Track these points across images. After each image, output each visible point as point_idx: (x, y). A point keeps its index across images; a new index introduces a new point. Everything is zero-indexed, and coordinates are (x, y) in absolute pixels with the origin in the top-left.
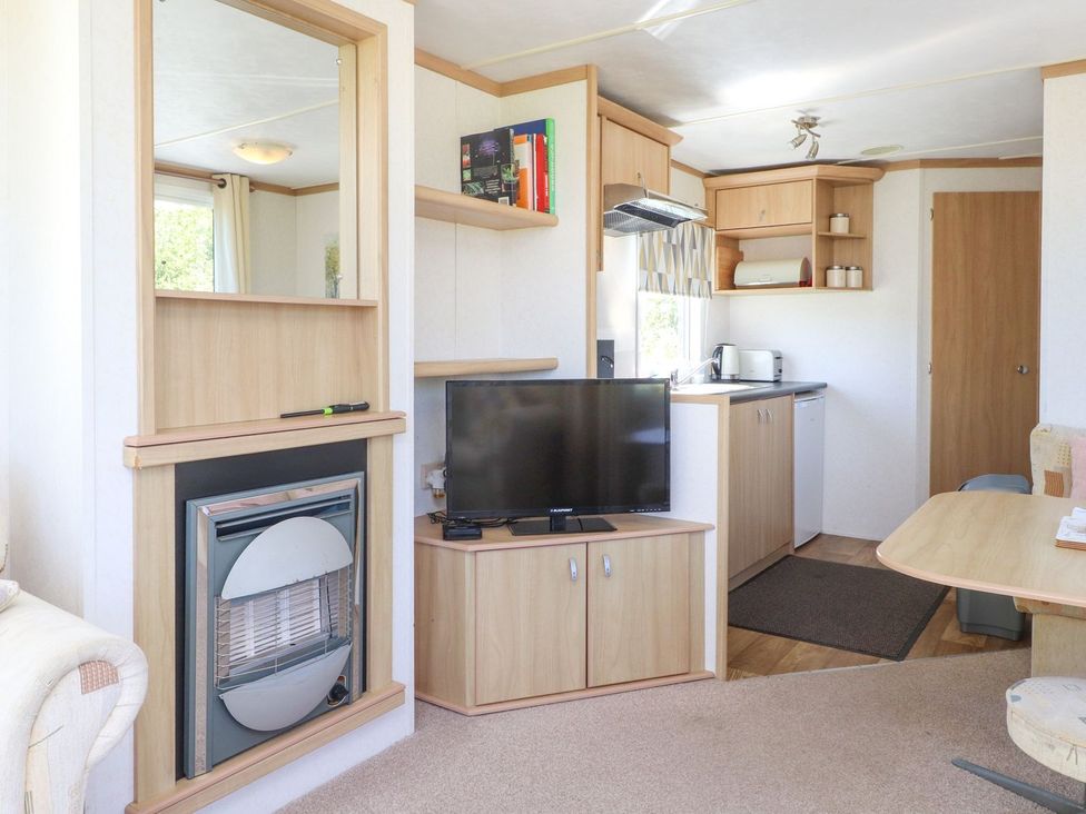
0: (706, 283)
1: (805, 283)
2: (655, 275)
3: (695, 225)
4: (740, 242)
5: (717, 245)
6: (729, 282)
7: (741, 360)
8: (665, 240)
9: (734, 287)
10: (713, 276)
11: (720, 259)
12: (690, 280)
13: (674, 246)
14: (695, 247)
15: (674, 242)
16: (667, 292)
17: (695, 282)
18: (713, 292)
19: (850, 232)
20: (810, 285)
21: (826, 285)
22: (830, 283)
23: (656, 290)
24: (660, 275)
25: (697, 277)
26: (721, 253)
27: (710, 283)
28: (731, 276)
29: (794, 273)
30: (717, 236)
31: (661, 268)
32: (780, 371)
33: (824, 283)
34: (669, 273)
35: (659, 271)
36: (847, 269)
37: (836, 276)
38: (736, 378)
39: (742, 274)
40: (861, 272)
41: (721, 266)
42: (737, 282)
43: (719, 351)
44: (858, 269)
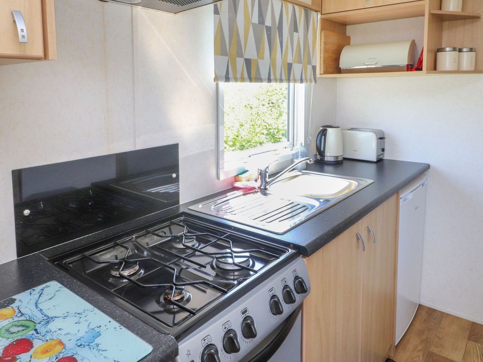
0: (309, 68)
1: (415, 65)
2: (240, 62)
3: (297, 8)
4: (348, 27)
5: (322, 29)
6: (334, 66)
7: (344, 142)
8: (255, 20)
9: (339, 71)
10: (318, 60)
11: (325, 44)
12: (290, 66)
13: (269, 29)
14: (296, 30)
15: (268, 23)
16: (259, 79)
17: (297, 69)
18: (318, 75)
19: (463, 10)
20: (421, 69)
21: (435, 69)
22: (440, 67)
23: (243, 80)
24: (248, 62)
25: (300, 62)
26: (326, 37)
27: (314, 68)
28: (337, 60)
29: (401, 56)
30: (322, 19)
31: (250, 52)
32: (383, 150)
33: (434, 67)
34: (262, 58)
35: (246, 56)
36: (460, 51)
37: (447, 59)
38: (340, 159)
39: (347, 59)
40: (474, 53)
41: (326, 51)
42: (343, 64)
43: (323, 133)
44: (471, 50)
